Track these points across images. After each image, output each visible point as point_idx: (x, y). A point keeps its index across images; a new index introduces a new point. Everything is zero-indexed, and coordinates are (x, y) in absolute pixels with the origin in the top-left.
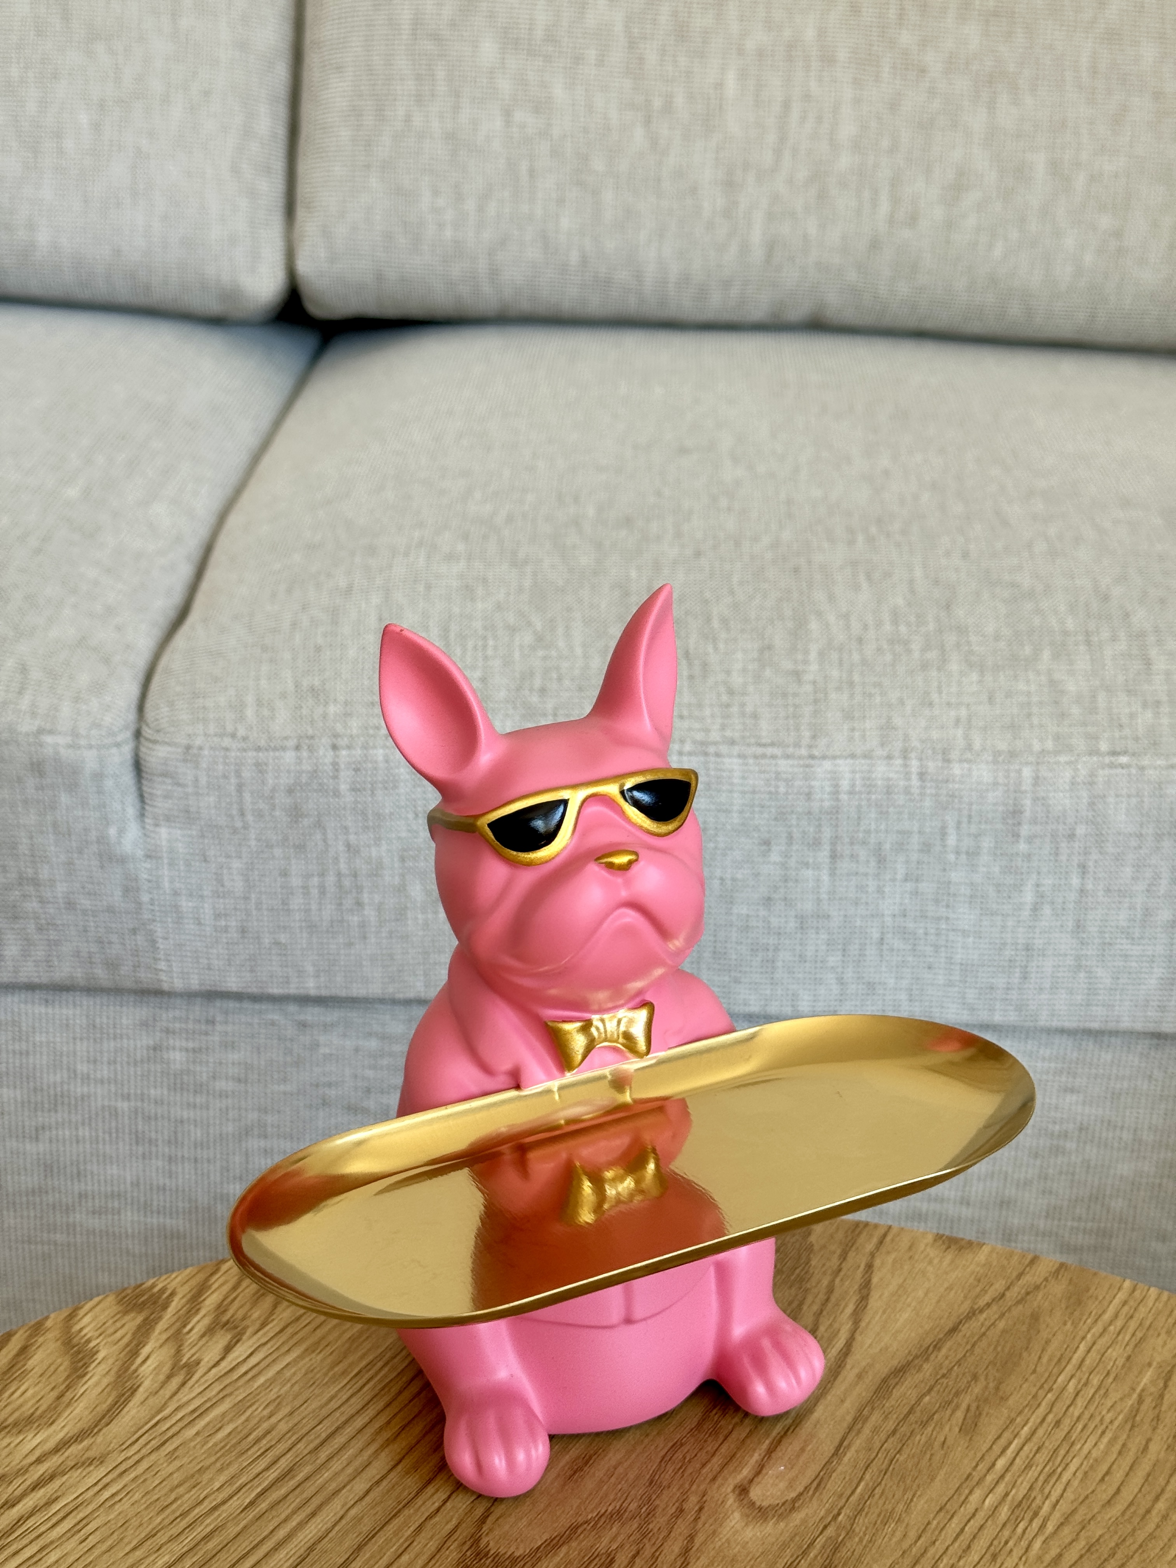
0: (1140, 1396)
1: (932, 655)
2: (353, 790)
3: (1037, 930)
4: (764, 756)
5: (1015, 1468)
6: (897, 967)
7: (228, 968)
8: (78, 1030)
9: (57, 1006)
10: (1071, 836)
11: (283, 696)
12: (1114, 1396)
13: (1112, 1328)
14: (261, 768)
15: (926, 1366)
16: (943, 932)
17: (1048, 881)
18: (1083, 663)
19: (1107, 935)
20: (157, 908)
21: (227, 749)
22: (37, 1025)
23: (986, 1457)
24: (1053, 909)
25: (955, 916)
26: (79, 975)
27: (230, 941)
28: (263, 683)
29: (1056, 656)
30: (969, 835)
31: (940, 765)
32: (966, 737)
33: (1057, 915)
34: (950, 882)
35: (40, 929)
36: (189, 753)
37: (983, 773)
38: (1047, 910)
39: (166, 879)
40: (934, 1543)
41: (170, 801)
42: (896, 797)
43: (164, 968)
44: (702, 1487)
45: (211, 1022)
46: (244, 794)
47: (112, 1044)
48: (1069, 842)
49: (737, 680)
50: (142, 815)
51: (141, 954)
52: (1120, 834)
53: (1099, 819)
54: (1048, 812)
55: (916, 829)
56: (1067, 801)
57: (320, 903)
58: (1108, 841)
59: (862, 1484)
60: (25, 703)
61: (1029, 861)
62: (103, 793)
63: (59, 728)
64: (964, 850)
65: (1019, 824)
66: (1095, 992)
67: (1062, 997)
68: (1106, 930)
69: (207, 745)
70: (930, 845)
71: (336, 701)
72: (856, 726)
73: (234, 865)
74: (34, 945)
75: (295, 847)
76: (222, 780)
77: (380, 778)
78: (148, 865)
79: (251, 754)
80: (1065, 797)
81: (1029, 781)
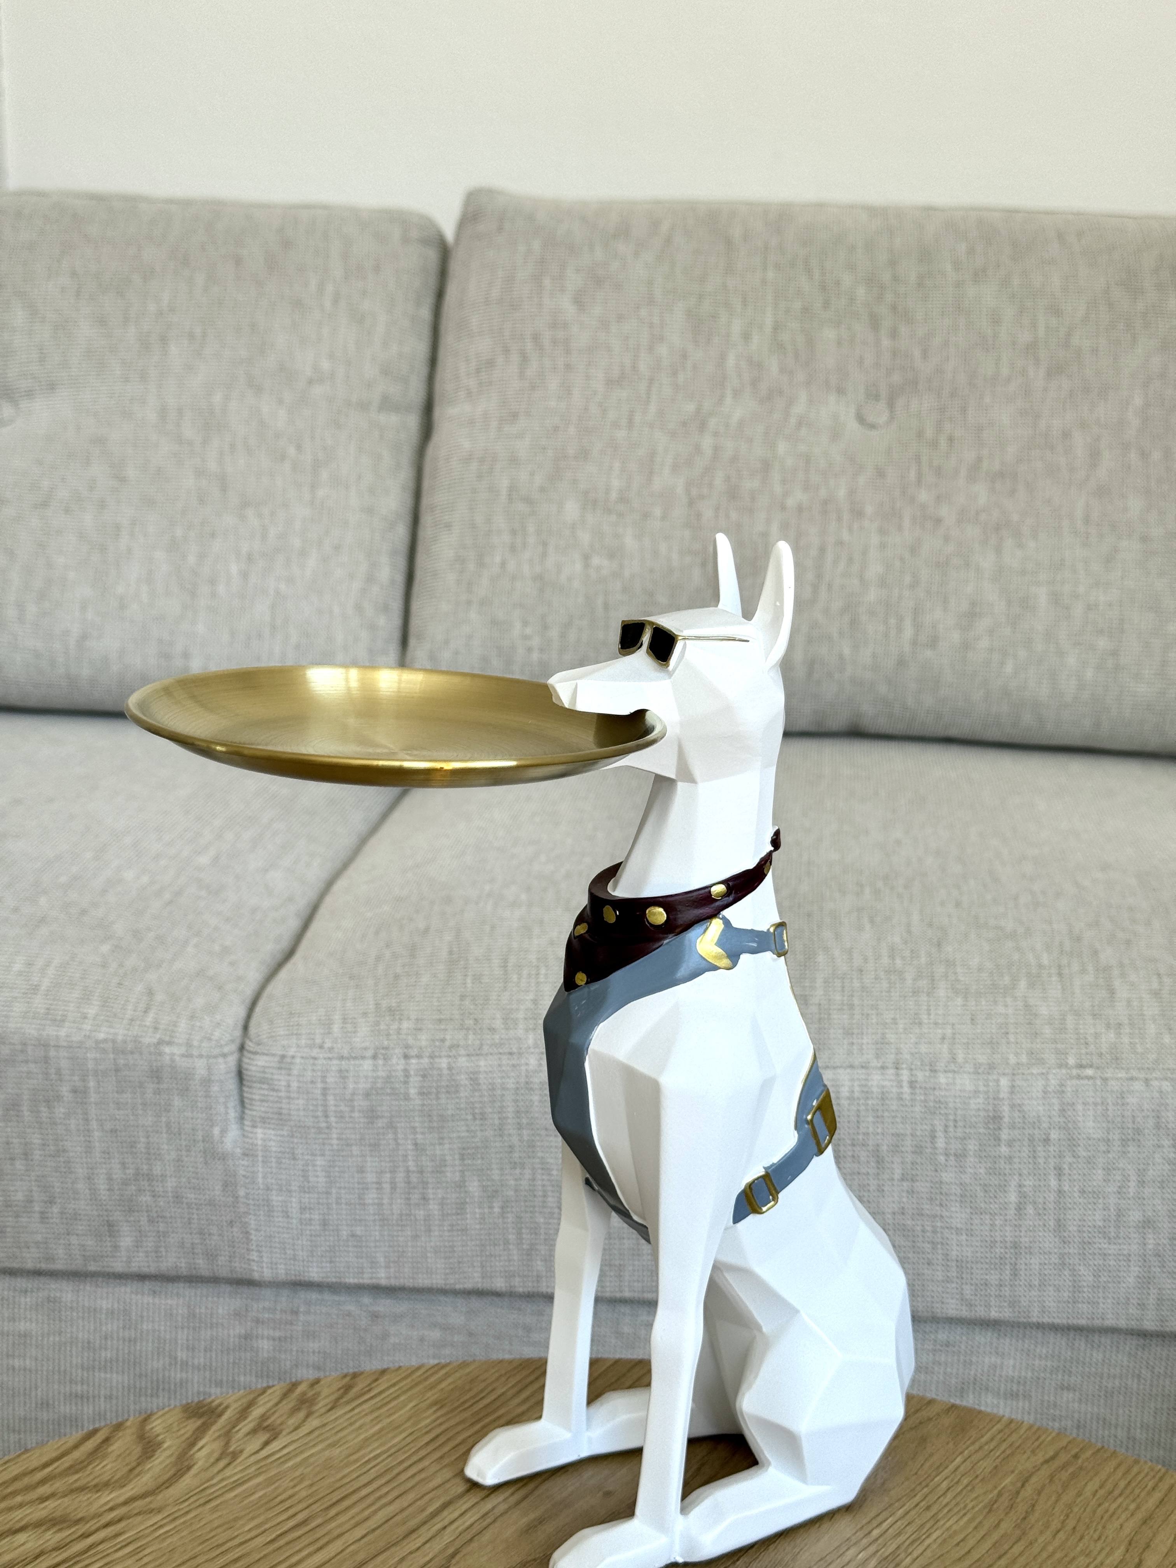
0: (1000, 1492)
1: (923, 983)
2: (421, 1094)
3: (1023, 1229)
5: (888, 1534)
7: (310, 1259)
8: (179, 1319)
9: (163, 1297)
10: (1047, 1140)
11: (365, 1014)
12: (979, 1491)
14: (343, 1074)
16: (939, 1230)
17: (1029, 1182)
18: (1055, 990)
19: (1085, 1235)
20: (251, 1202)
21: (315, 1058)
22: (145, 1314)
24: (1036, 1209)
25: (948, 1215)
26: (183, 1265)
27: (314, 1233)
28: (349, 1004)
29: (1031, 985)
30: (956, 1138)
31: (927, 1074)
32: (951, 1051)
33: (1040, 1214)
34: (941, 1182)
35: (151, 1221)
36: (284, 1063)
37: (966, 1082)
38: (1030, 1210)
39: (260, 1175)
41: (266, 1105)
42: (890, 1103)
43: (256, 1259)
45: (295, 1312)
46: (328, 1098)
47: (209, 1333)
48: (1045, 1146)
50: (241, 1118)
51: (236, 1244)
52: (1089, 1139)
53: (1070, 1125)
54: (1024, 1117)
55: (908, 1132)
56: (1040, 1108)
57: (392, 1199)
58: (1079, 1145)
60: (149, 1019)
61: (1010, 1163)
62: (210, 1097)
63: (176, 1040)
64: (952, 1152)
65: (1000, 1129)
66: (1080, 1289)
67: (1050, 1294)
68: (1085, 1229)
69: (299, 1055)
70: (921, 1147)
71: (409, 1019)
72: (855, 1041)
73: (318, 1163)
74: (146, 1236)
75: (370, 1145)
76: (310, 1086)
77: (443, 1084)
78: (245, 1163)
79: (335, 1062)
80: (1038, 1104)
81: (1007, 1089)
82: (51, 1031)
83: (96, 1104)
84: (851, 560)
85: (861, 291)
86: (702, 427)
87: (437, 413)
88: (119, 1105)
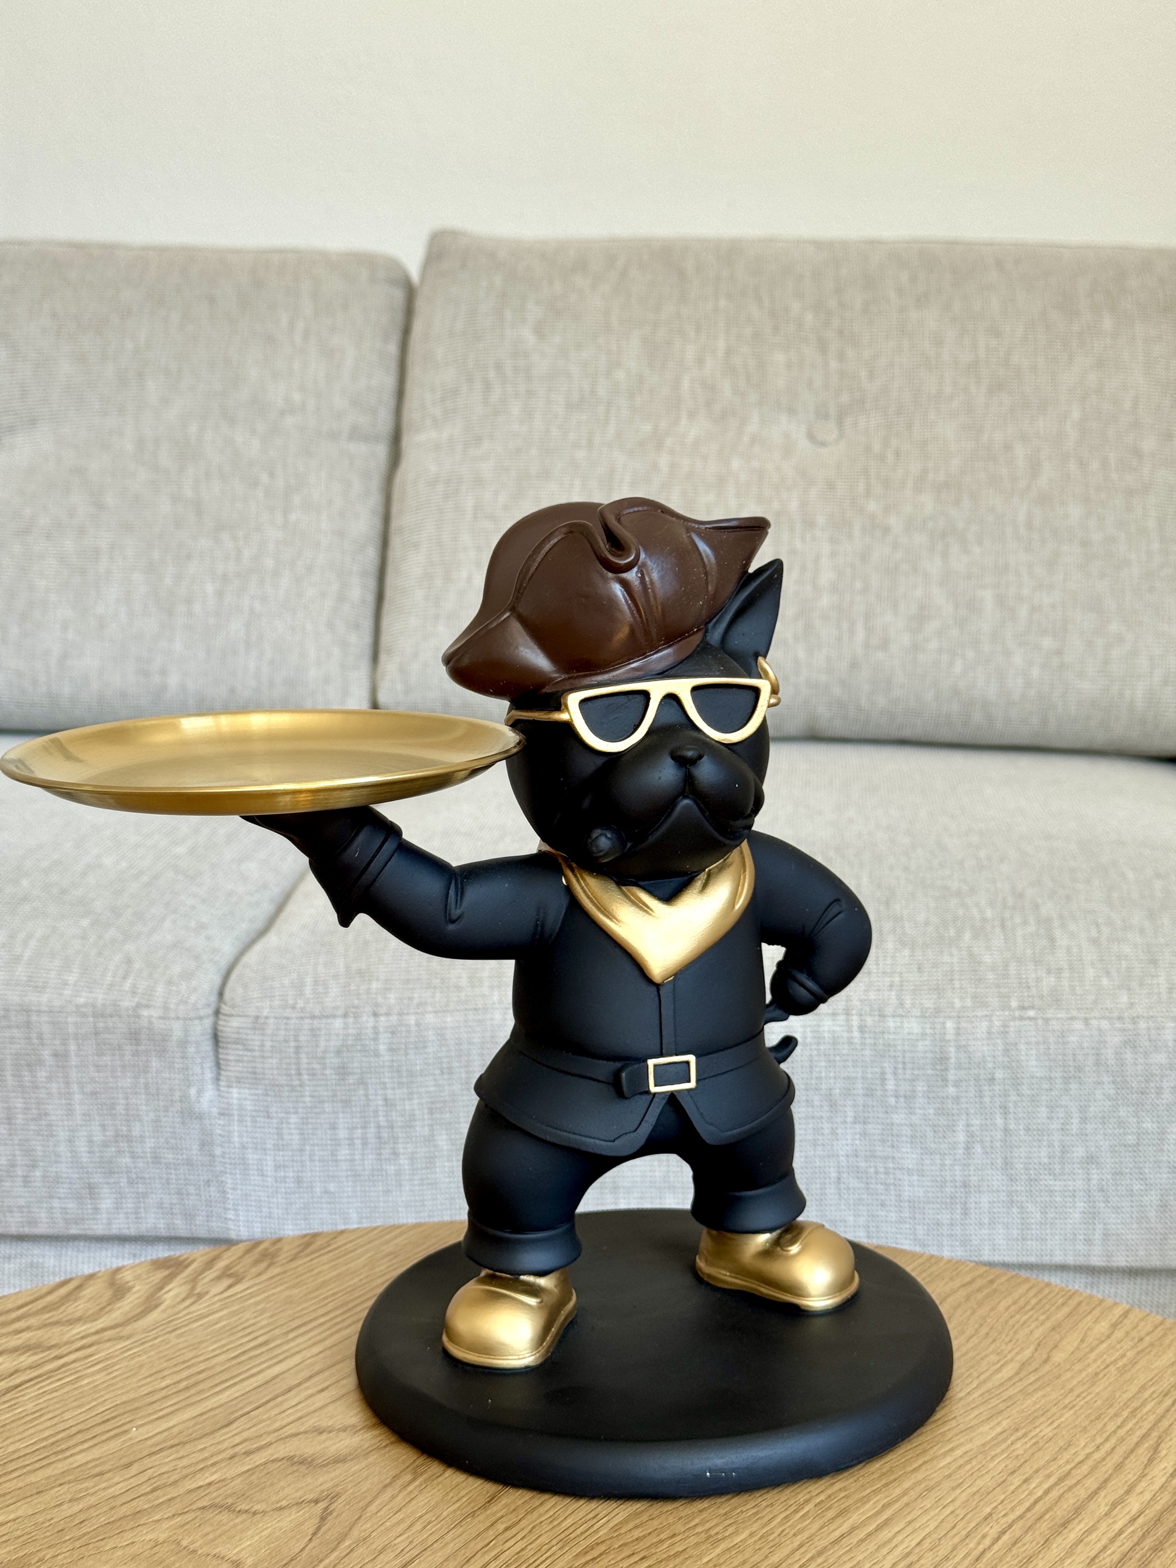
2: (390, 1050)
3: (972, 1168)
6: (854, 1205)
7: (285, 1216)
10: (992, 1080)
11: (336, 977)
14: (314, 1033)
16: (891, 1171)
17: (976, 1122)
18: (998, 940)
19: (1031, 1172)
20: (227, 1160)
21: (288, 1018)
24: (983, 1148)
25: (899, 1155)
26: (162, 1226)
27: (288, 1190)
28: (320, 968)
29: (975, 937)
30: (906, 1080)
31: (876, 1018)
33: (987, 1153)
34: (892, 1124)
35: (131, 1183)
36: (258, 1023)
37: (913, 1026)
38: (978, 1149)
39: (236, 1134)
41: (241, 1064)
42: (841, 1047)
43: (233, 1217)
46: (301, 1056)
48: (990, 1086)
50: (217, 1079)
51: (213, 1204)
52: (1033, 1078)
53: (1013, 1064)
54: (970, 1058)
55: (859, 1075)
56: (985, 1048)
57: (363, 1154)
58: (1023, 1084)
60: (127, 985)
61: (958, 1104)
62: (187, 1058)
63: (153, 1003)
64: (902, 1094)
65: (947, 1070)
66: (1029, 1227)
67: (1000, 1232)
68: (1031, 1166)
69: (272, 1015)
70: (872, 1090)
71: (378, 980)
73: (292, 1121)
74: (126, 1198)
75: (342, 1101)
76: (283, 1045)
77: (412, 1040)
78: (222, 1122)
79: (308, 1021)
80: (983, 1045)
81: (952, 1031)
82: (33, 998)
83: (76, 1067)
85: (809, 318)
86: (659, 446)
87: (405, 441)
88: (97, 1067)
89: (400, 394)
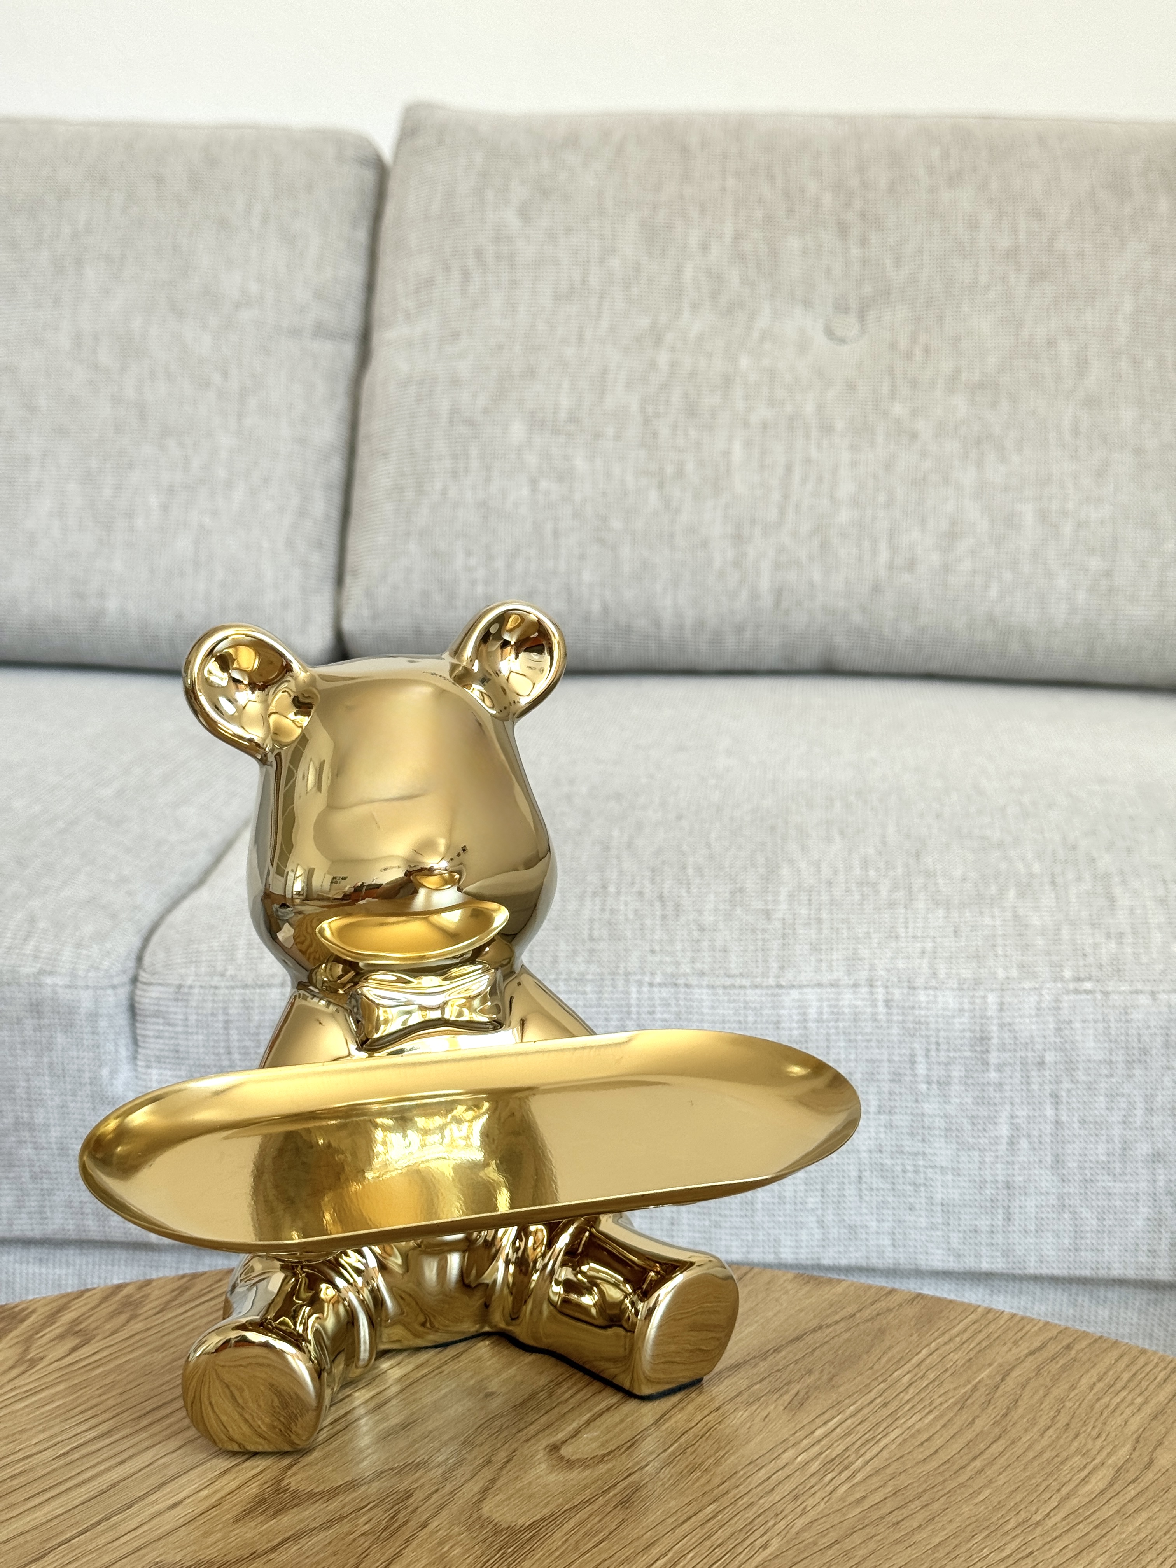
0: (975, 1386)
1: (900, 895)
3: (1016, 1167)
4: (733, 986)
5: (834, 1434)
6: (877, 1208)
9: (50, 1265)
10: (1041, 1064)
12: (947, 1386)
13: (958, 1339)
14: (247, 1007)
15: (762, 1364)
16: (921, 1169)
17: (1022, 1112)
18: (1048, 899)
19: (1087, 1172)
21: (216, 988)
22: (30, 1285)
23: (806, 1427)
24: (1030, 1143)
25: (931, 1151)
26: (71, 1227)
29: (1021, 895)
30: (939, 1063)
31: (905, 992)
32: (932, 966)
33: (1035, 1149)
34: (923, 1114)
35: (34, 1177)
36: (180, 993)
37: (949, 1000)
38: (1024, 1144)
40: (737, 1487)
41: (161, 1041)
42: (863, 1024)
44: (514, 1446)
46: (231, 1032)
48: (1039, 1070)
49: (708, 919)
50: (134, 1058)
52: (1089, 1061)
53: (1067, 1046)
54: (1015, 1038)
55: (885, 1057)
56: (1034, 1027)
58: (1078, 1069)
59: (676, 1445)
60: (29, 948)
61: (1000, 1091)
62: (98, 1034)
63: (59, 969)
64: (935, 1079)
65: (988, 1051)
66: (1082, 1235)
67: (1049, 1241)
68: (1086, 1165)
69: (198, 984)
70: (900, 1074)
72: (822, 957)
74: (28, 1195)
76: (210, 1018)
79: (238, 991)
80: (1031, 1022)
81: (995, 1007)
84: (820, 479)
85: (827, 199)
86: (658, 341)
87: (375, 337)
89: (370, 286)
